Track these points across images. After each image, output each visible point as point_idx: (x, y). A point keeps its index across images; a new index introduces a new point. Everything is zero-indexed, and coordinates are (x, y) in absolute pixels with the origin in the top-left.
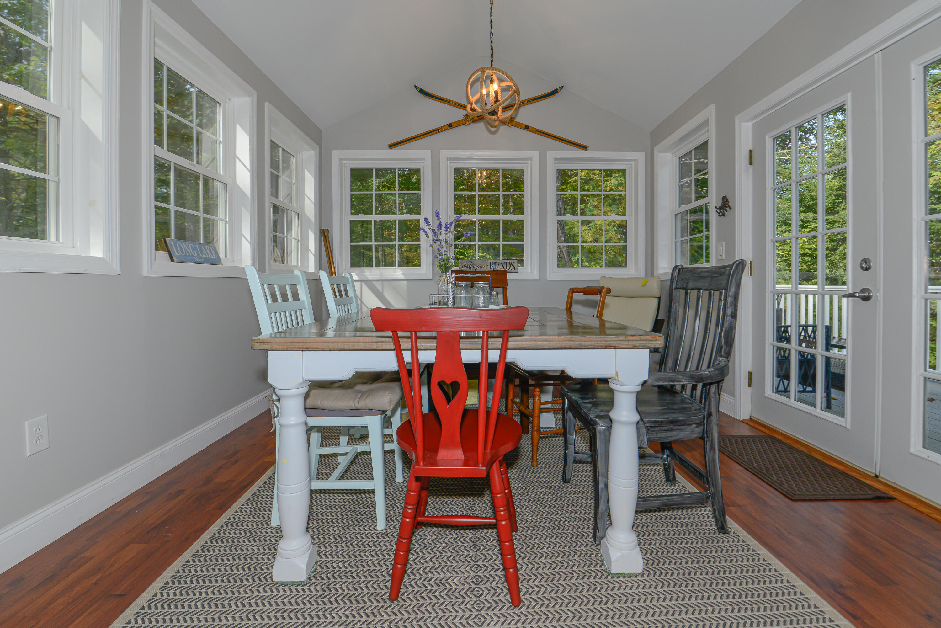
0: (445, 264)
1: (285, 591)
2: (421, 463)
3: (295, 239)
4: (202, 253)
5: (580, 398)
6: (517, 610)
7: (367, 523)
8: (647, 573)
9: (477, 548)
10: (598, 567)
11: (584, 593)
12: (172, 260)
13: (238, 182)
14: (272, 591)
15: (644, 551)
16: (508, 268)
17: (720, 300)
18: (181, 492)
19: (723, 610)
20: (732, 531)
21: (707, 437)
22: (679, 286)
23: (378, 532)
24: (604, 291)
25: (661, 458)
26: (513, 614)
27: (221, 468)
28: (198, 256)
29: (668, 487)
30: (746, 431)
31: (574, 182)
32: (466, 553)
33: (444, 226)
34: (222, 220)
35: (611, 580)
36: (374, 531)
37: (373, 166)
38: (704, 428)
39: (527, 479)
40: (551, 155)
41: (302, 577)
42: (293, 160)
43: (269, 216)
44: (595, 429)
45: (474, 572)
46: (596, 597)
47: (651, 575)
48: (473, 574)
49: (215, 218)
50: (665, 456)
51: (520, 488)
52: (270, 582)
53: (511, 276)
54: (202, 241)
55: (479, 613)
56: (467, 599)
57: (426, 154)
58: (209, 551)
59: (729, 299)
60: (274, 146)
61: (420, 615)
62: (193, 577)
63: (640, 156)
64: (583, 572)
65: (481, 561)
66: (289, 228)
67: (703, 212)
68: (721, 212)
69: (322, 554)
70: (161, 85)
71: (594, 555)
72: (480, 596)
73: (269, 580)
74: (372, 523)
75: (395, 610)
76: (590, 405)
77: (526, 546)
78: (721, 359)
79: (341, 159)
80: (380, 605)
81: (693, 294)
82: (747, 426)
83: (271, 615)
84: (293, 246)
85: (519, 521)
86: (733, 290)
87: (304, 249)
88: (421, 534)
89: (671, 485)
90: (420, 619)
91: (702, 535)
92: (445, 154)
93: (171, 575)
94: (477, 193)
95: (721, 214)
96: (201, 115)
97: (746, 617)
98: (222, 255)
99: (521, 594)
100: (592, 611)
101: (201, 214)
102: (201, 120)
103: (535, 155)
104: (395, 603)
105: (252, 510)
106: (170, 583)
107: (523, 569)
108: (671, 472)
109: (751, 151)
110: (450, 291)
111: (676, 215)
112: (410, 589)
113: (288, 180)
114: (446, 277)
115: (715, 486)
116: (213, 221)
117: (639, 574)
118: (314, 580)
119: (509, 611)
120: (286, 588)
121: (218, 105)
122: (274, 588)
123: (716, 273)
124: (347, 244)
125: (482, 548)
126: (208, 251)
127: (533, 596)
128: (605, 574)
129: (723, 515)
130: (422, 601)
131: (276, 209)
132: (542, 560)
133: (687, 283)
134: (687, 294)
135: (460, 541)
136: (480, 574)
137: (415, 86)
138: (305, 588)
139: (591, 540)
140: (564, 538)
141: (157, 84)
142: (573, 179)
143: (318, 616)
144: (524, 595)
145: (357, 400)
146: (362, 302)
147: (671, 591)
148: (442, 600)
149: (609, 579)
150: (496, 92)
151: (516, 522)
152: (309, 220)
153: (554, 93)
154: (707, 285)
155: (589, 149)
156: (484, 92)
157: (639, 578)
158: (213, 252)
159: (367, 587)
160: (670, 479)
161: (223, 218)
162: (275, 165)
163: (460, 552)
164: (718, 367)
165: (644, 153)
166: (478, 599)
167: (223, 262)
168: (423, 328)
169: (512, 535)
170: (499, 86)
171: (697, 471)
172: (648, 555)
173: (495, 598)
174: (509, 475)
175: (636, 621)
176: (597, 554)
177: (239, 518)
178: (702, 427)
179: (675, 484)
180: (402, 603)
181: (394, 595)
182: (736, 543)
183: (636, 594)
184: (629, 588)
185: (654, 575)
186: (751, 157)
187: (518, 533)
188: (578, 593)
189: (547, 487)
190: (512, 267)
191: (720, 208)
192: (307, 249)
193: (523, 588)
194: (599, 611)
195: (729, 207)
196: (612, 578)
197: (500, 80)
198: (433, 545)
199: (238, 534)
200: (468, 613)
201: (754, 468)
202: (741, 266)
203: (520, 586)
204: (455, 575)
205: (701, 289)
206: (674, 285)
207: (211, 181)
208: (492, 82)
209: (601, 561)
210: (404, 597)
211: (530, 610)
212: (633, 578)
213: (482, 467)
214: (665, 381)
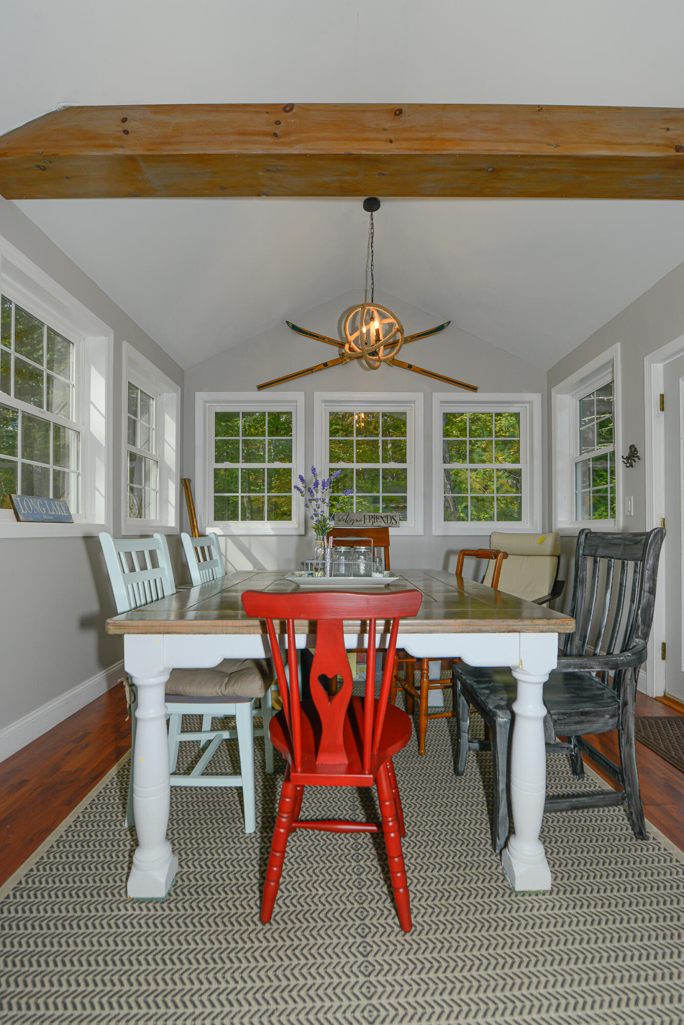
0: (322, 527)
1: (141, 909)
2: (299, 770)
3: (153, 490)
4: (51, 510)
5: (475, 682)
6: (407, 937)
7: (233, 825)
8: (556, 890)
9: (360, 857)
10: (499, 883)
11: (485, 915)
12: (18, 520)
13: (92, 430)
14: (127, 910)
15: (552, 863)
16: (389, 522)
17: (635, 572)
18: (23, 783)
19: (646, 937)
20: (651, 836)
21: (623, 729)
22: (585, 553)
23: (246, 836)
24: (500, 555)
25: (568, 748)
26: (403, 942)
27: (69, 753)
28: (47, 514)
29: (576, 781)
30: (659, 711)
31: (460, 422)
32: (347, 864)
33: (320, 483)
34: (74, 472)
35: (515, 899)
36: (241, 835)
37: (241, 409)
38: (619, 719)
39: (414, 771)
40: (437, 397)
41: (162, 894)
42: (153, 403)
43: (126, 464)
44: (495, 722)
45: (357, 888)
46: (498, 920)
47: (561, 893)
48: (356, 891)
49: (66, 470)
50: (572, 746)
51: (406, 782)
52: (124, 897)
53: (392, 531)
54: (51, 497)
55: (364, 940)
56: (350, 923)
57: (299, 397)
58: (55, 858)
59: (647, 573)
60: (131, 387)
61: (296, 942)
62: (37, 890)
63: (536, 398)
64: (482, 889)
65: (365, 873)
66: (147, 478)
67: (607, 460)
68: (628, 462)
69: (183, 864)
70: (9, 316)
71: (494, 867)
72: (365, 918)
73: (124, 895)
74: (239, 825)
75: (268, 935)
76: (487, 692)
77: (415, 855)
78: (637, 640)
79: (205, 402)
80: (250, 929)
81: (603, 563)
82: (661, 705)
83: (126, 939)
84: (152, 498)
85: (407, 824)
86: (651, 562)
87: (164, 500)
88: (295, 839)
89: (579, 778)
90: (296, 948)
91: (617, 842)
92: (319, 396)
93: (13, 887)
94: (355, 438)
95: (628, 465)
96: (53, 350)
97: (672, 945)
98: (73, 511)
99: (412, 916)
100: (495, 939)
101: (51, 467)
102: (52, 355)
103: (419, 397)
104: (268, 926)
105: (104, 806)
106: (11, 896)
107: (414, 885)
108: (579, 763)
109: (662, 396)
110: (328, 556)
111: (576, 464)
112: (284, 909)
113: (147, 425)
114: (323, 540)
115: (632, 785)
116: (64, 472)
117: (547, 891)
118: (174, 896)
119: (399, 938)
120: (143, 906)
121: (71, 344)
122: (129, 906)
123: (630, 540)
124: (211, 495)
125: (366, 857)
126: (58, 508)
127: (426, 918)
128: (508, 891)
129: (641, 818)
130: (298, 924)
131: (133, 457)
132: (435, 873)
133: (596, 550)
134: (595, 562)
135: (340, 849)
136: (364, 890)
137: (287, 322)
138: (165, 906)
139: (490, 848)
140: (458, 846)
141: (5, 314)
142: (459, 419)
143: (179, 941)
144: (415, 917)
145: (223, 686)
146: (227, 560)
147: (585, 913)
148: (320, 923)
149: (513, 897)
150: (377, 331)
151: (403, 824)
152: (169, 469)
153: (441, 328)
154: (620, 553)
155: (478, 390)
156: (364, 330)
157: (547, 896)
158: (63, 508)
159: (235, 906)
160: (577, 771)
161: (76, 469)
162: (133, 410)
163: (340, 862)
164: (634, 650)
165: (540, 395)
166: (362, 922)
167: (74, 519)
168: (302, 616)
169: (401, 842)
170: (381, 324)
171: (610, 767)
172: (556, 867)
173: (382, 921)
174: (396, 772)
175: (546, 952)
176: (498, 866)
177: (90, 817)
178: (617, 718)
179: (583, 778)
180: (275, 926)
181: (266, 916)
182: (656, 851)
183: (544, 916)
184: (536, 909)
185: (564, 893)
186: (662, 402)
187: (406, 839)
188: (478, 916)
189: (437, 781)
190: (393, 521)
191: (627, 458)
192: (167, 501)
193: (414, 909)
194: (502, 938)
195: (638, 457)
196: (516, 896)
197: (383, 317)
198: (310, 853)
199: (88, 837)
200: (351, 940)
201: (673, 757)
202: (660, 535)
203: (411, 907)
204: (335, 891)
205: (612, 558)
206: (581, 552)
207: (62, 430)
208: (372, 319)
209: (504, 875)
210: (278, 918)
211: (423, 936)
212: (540, 897)
213: (369, 774)
214: (575, 668)
